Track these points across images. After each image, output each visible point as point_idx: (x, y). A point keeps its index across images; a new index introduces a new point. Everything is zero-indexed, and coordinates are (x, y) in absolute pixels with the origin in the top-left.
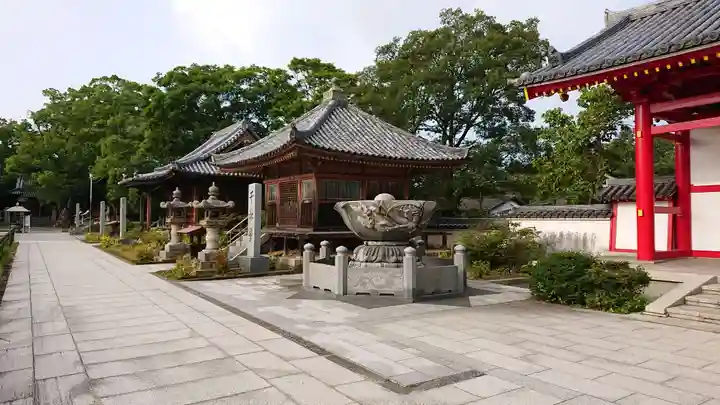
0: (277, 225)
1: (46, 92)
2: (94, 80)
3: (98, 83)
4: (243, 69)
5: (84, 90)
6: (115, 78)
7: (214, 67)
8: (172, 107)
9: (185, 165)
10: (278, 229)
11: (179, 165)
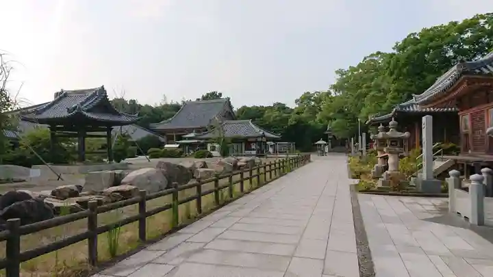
0: (470, 152)
1: (337, 72)
2: (365, 58)
3: (367, 59)
4: (466, 21)
5: (360, 66)
6: (379, 53)
7: (441, 27)
8: (405, 65)
9: (405, 107)
10: (470, 156)
11: (402, 107)
